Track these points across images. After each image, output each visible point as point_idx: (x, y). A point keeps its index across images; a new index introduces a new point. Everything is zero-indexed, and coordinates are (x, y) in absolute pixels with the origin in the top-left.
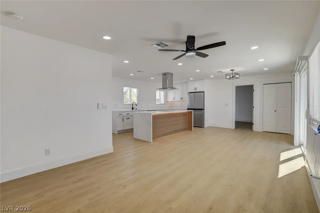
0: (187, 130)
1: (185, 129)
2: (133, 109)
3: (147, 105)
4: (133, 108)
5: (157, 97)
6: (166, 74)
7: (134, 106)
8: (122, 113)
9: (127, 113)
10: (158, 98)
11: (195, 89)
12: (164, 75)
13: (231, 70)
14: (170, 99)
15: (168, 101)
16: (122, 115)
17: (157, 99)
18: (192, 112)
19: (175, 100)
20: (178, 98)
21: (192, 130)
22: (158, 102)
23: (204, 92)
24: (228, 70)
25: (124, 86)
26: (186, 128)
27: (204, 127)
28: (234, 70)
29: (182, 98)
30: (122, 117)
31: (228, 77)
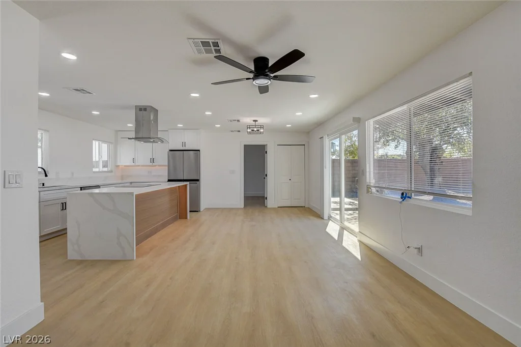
3: (73, 174)
6: (146, 109)
11: (184, 144)
12: (141, 110)
13: (254, 121)
15: (119, 166)
18: (186, 185)
19: (136, 164)
20: (143, 160)
21: (186, 218)
23: (199, 150)
24: (248, 120)
26: (177, 216)
27: (200, 211)
28: (257, 121)
29: (153, 160)
31: (249, 130)
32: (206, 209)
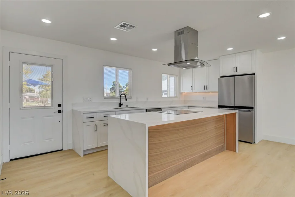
0: (223, 151)
1: (221, 150)
2: (120, 105)
3: (148, 99)
4: (120, 103)
5: (165, 87)
6: (183, 32)
7: (123, 101)
8: (95, 115)
9: (106, 114)
10: (166, 89)
11: (235, 69)
12: (179, 34)
14: (186, 88)
15: (182, 93)
16: (95, 119)
17: (163, 90)
19: (194, 91)
20: (199, 87)
21: (234, 151)
22: (165, 94)
23: (254, 74)
25: (105, 66)
26: (223, 146)
27: (254, 143)
29: (206, 88)
30: (95, 123)
32: (262, 141)
